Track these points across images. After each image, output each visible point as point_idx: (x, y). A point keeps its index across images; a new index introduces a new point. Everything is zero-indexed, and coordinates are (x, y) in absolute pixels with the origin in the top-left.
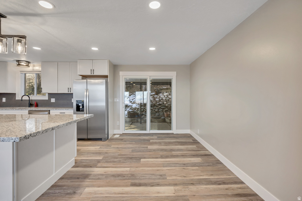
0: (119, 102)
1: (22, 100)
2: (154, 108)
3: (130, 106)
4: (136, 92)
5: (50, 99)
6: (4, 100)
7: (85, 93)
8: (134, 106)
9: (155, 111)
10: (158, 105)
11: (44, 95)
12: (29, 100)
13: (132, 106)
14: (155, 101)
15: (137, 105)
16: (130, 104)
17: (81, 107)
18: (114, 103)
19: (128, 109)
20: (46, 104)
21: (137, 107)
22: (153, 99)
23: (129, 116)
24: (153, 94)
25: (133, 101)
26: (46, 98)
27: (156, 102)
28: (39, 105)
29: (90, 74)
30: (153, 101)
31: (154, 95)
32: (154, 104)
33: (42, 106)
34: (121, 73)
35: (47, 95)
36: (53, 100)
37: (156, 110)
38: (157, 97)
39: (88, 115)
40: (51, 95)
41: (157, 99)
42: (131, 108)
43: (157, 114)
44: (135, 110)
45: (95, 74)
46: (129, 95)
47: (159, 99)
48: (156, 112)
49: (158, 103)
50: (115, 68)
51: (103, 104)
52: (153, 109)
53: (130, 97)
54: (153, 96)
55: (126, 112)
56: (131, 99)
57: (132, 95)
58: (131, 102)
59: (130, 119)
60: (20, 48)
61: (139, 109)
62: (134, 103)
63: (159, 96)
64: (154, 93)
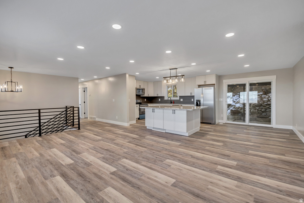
0: (223, 101)
1: (168, 100)
2: (261, 108)
3: (233, 105)
4: (240, 92)
5: (180, 99)
6: (160, 100)
7: (201, 96)
8: (238, 105)
9: (261, 110)
10: (266, 105)
11: (177, 97)
12: (171, 100)
13: (236, 105)
14: (262, 101)
15: (240, 104)
16: (234, 104)
17: (199, 104)
18: (219, 101)
19: (231, 108)
20: (178, 102)
21: (241, 106)
22: (260, 99)
23: (232, 114)
24: (260, 94)
25: (236, 101)
26: (178, 98)
27: (264, 102)
28: (175, 103)
29: (203, 84)
30: (260, 101)
31: (262, 95)
32: (260, 104)
33: (176, 103)
34: (224, 81)
35: (179, 97)
36: (182, 100)
37: (263, 110)
38: (265, 97)
39: (203, 107)
40: (181, 97)
41: (265, 99)
42: (234, 107)
43: (264, 114)
44: (239, 109)
45: (207, 84)
46: (233, 96)
47: (268, 99)
48: (263, 112)
49: (266, 103)
50: (219, 78)
51: (212, 102)
52: (259, 109)
53: (233, 97)
54: (260, 96)
55: (229, 111)
56: (234, 99)
57: (235, 96)
58: (235, 102)
59: (233, 117)
60: (182, 80)
61: (242, 108)
62: (238, 103)
63: (268, 96)
64: (262, 93)
